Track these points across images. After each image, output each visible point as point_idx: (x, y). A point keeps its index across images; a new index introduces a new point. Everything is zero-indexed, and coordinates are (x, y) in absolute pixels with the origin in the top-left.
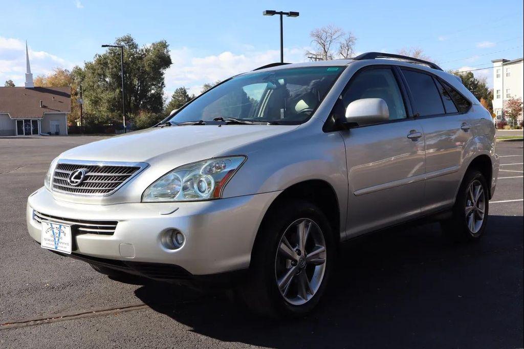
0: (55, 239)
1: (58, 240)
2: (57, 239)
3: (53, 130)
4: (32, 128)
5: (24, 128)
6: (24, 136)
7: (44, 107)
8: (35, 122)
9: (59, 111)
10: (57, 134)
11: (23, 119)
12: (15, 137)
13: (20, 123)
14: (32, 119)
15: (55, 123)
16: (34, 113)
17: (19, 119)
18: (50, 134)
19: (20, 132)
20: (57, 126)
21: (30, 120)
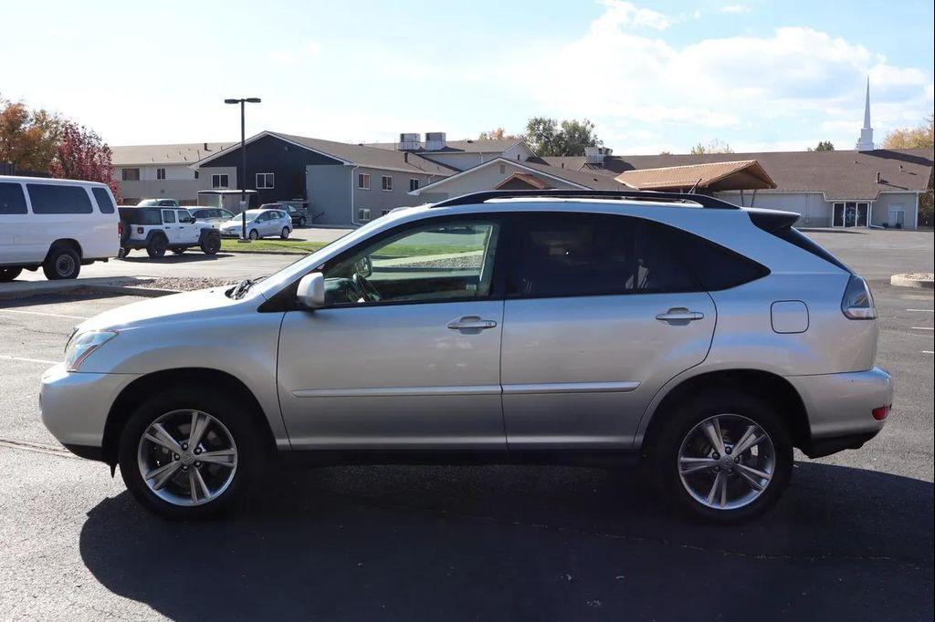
3: (892, 221)
4: (857, 216)
5: (844, 216)
6: (843, 228)
7: (883, 182)
8: (863, 207)
9: (907, 189)
10: (898, 227)
11: (844, 201)
12: (829, 229)
13: (839, 207)
14: (858, 202)
15: (897, 209)
16: (865, 192)
17: (839, 201)
18: (886, 226)
19: (838, 222)
20: (901, 214)
21: (855, 204)
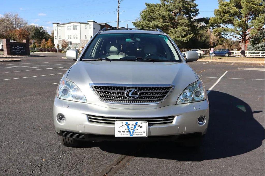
0: (129, 131)
1: (134, 131)
2: (132, 131)
